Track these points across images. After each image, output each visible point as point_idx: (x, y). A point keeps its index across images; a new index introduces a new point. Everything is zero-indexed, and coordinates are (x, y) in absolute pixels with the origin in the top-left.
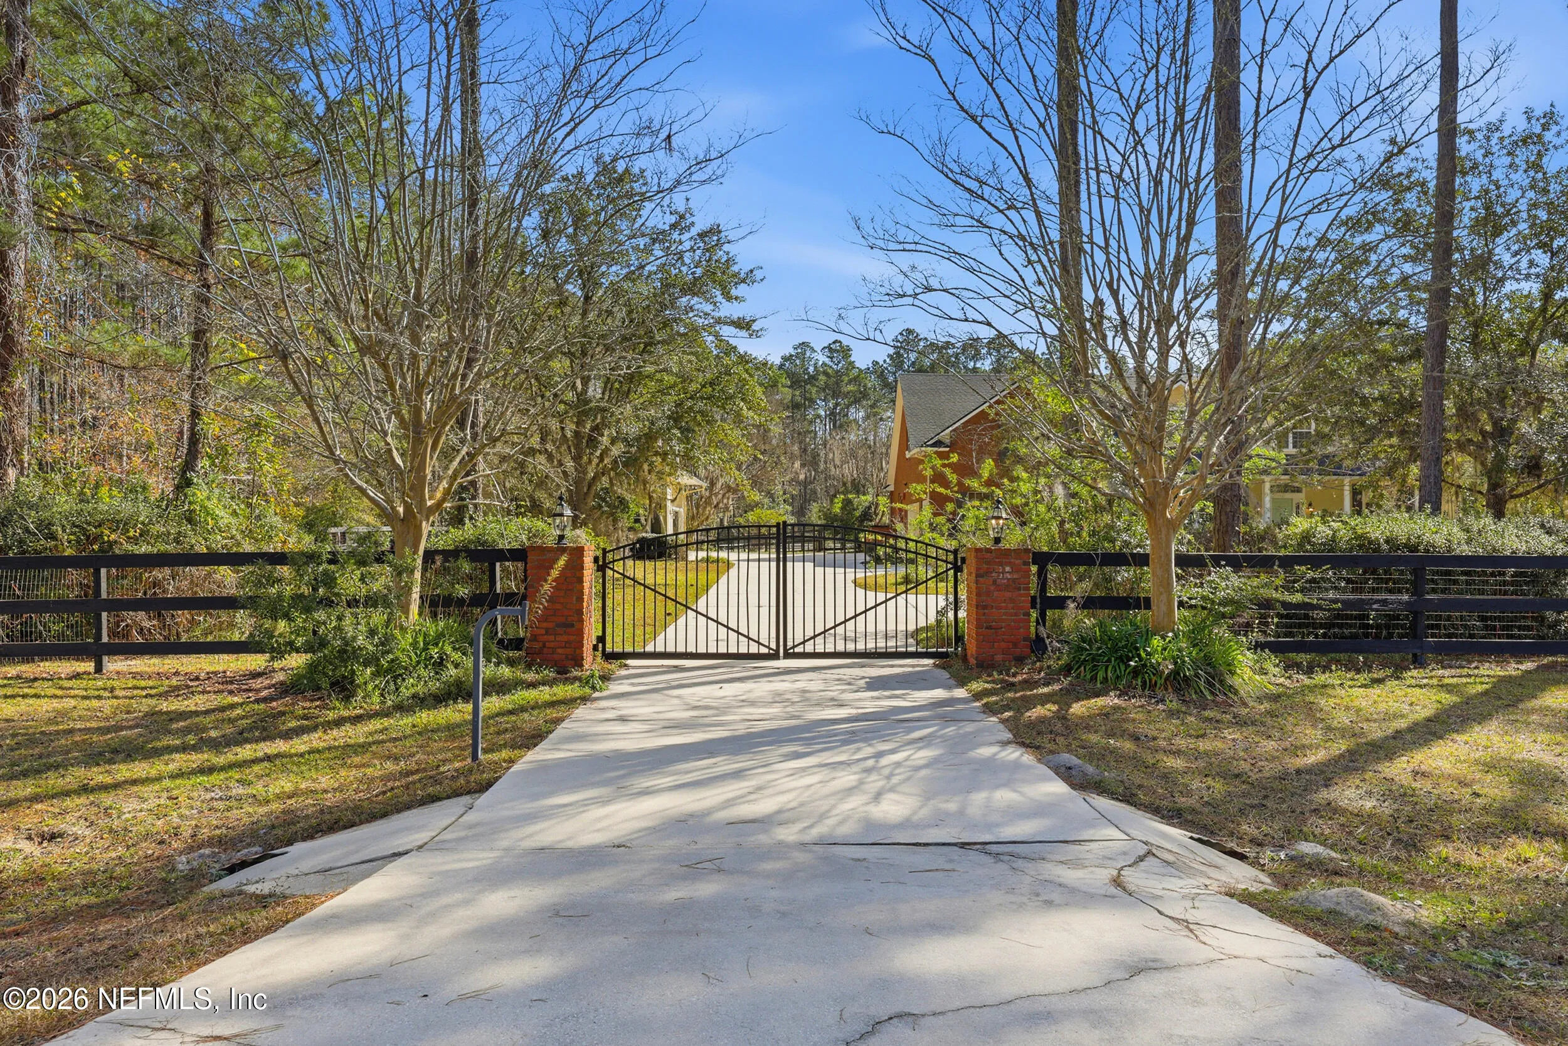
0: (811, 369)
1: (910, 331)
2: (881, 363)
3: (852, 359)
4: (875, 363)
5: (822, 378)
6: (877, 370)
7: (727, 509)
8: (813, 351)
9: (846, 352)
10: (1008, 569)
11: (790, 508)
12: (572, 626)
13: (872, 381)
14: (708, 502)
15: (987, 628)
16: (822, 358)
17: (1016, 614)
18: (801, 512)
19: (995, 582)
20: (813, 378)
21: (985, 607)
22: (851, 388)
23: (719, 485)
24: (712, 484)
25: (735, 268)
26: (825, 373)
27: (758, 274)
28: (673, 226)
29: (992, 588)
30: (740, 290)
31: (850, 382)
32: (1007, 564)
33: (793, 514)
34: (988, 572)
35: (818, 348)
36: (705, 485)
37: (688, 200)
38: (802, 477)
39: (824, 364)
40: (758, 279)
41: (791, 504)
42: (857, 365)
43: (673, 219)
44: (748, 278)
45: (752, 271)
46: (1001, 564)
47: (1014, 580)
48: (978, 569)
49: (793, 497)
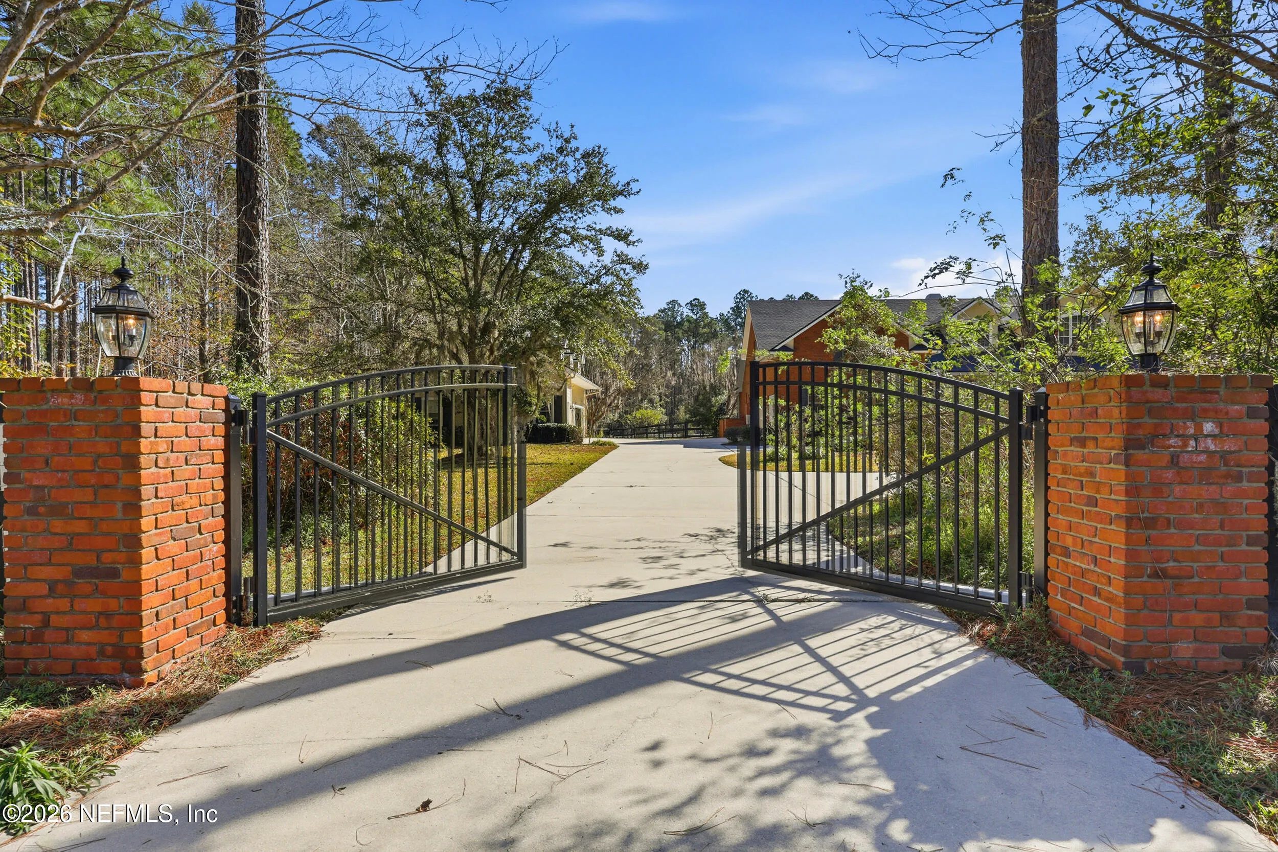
0: (679, 319)
1: (746, 292)
2: (726, 313)
3: (706, 311)
4: (722, 315)
5: (686, 324)
6: (725, 320)
7: (617, 407)
8: (680, 305)
9: (702, 306)
10: (1209, 427)
11: (664, 411)
12: (113, 573)
13: (719, 327)
14: (604, 402)
15: (1155, 575)
16: (687, 312)
17: (1231, 542)
18: (671, 413)
19: (1174, 460)
20: (680, 324)
21: (1150, 523)
22: (705, 330)
23: (611, 391)
24: (607, 389)
25: (614, 181)
26: (689, 321)
27: (634, 187)
28: (560, 150)
29: (1169, 475)
30: (619, 202)
31: (704, 327)
32: (1206, 414)
33: (666, 414)
34: (1155, 437)
35: (683, 304)
36: (600, 389)
37: (572, 126)
38: (673, 383)
39: (687, 316)
40: (634, 190)
41: (665, 408)
42: (710, 315)
43: (559, 143)
44: (625, 192)
45: (628, 183)
46: (1190, 415)
47: (1224, 456)
48: (1131, 428)
49: (666, 403)
